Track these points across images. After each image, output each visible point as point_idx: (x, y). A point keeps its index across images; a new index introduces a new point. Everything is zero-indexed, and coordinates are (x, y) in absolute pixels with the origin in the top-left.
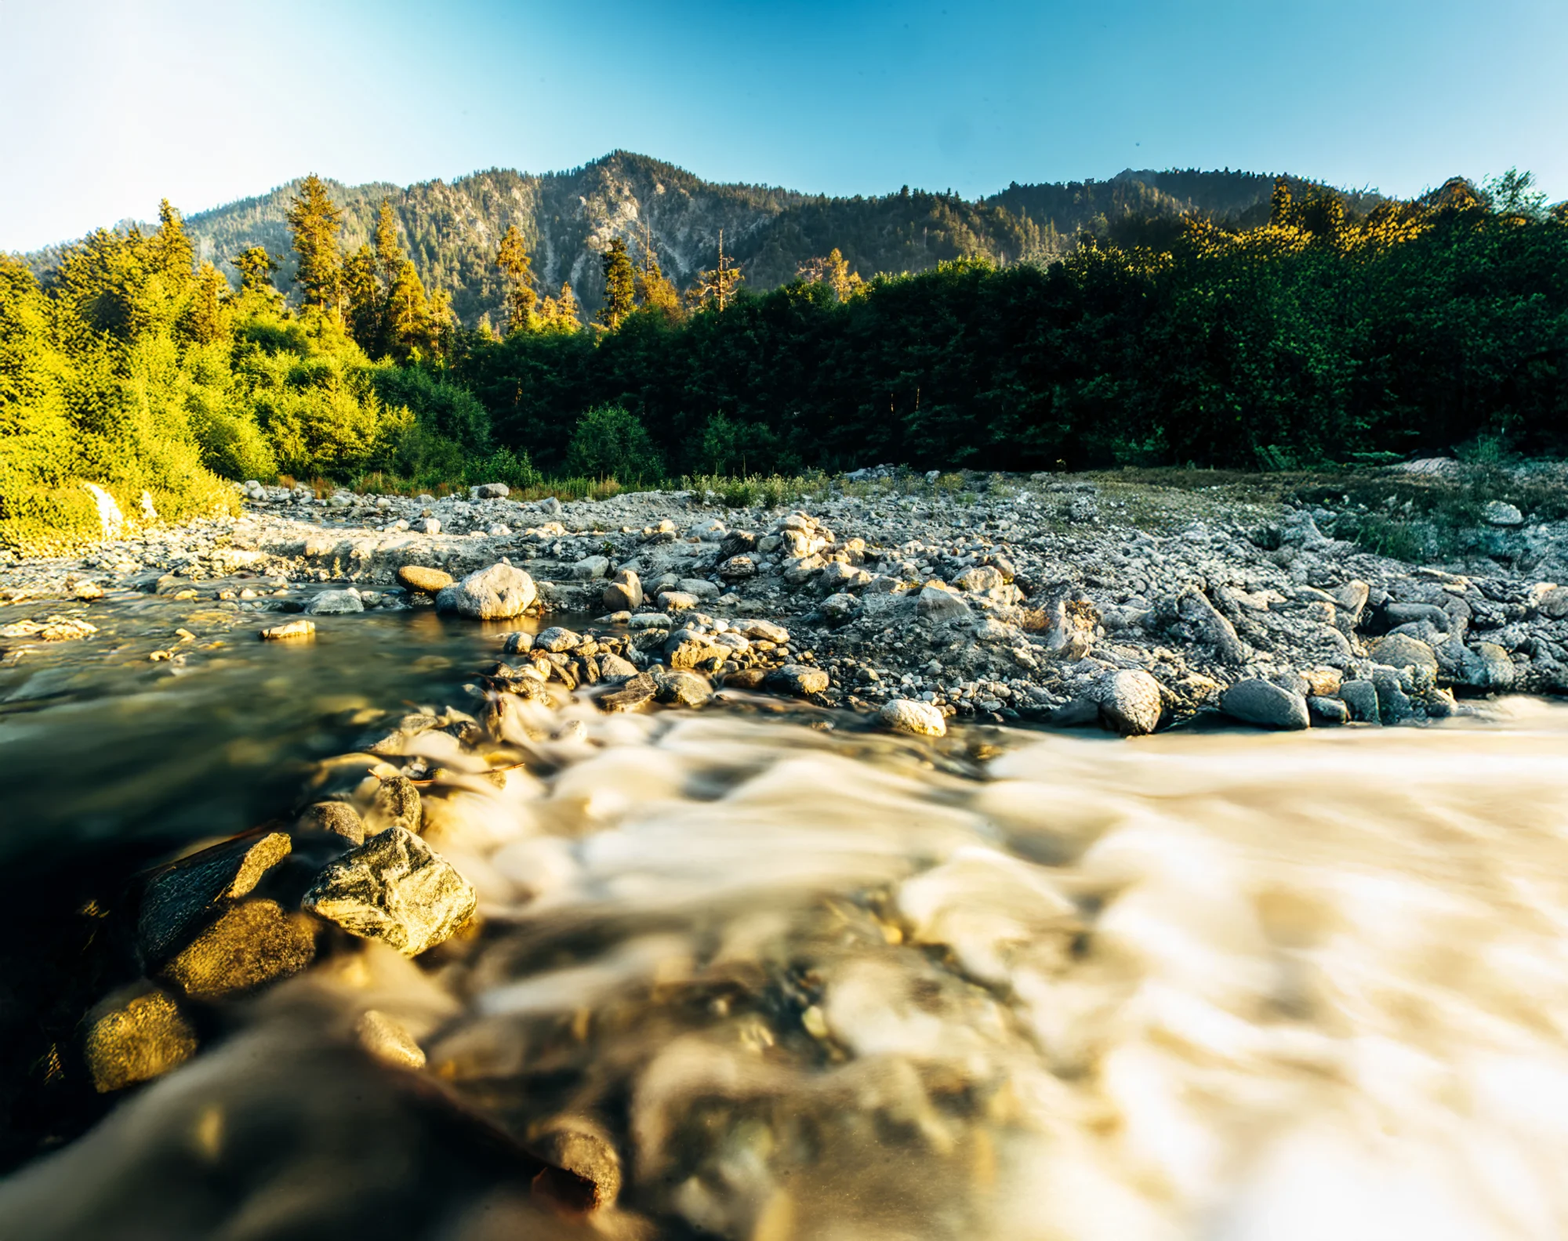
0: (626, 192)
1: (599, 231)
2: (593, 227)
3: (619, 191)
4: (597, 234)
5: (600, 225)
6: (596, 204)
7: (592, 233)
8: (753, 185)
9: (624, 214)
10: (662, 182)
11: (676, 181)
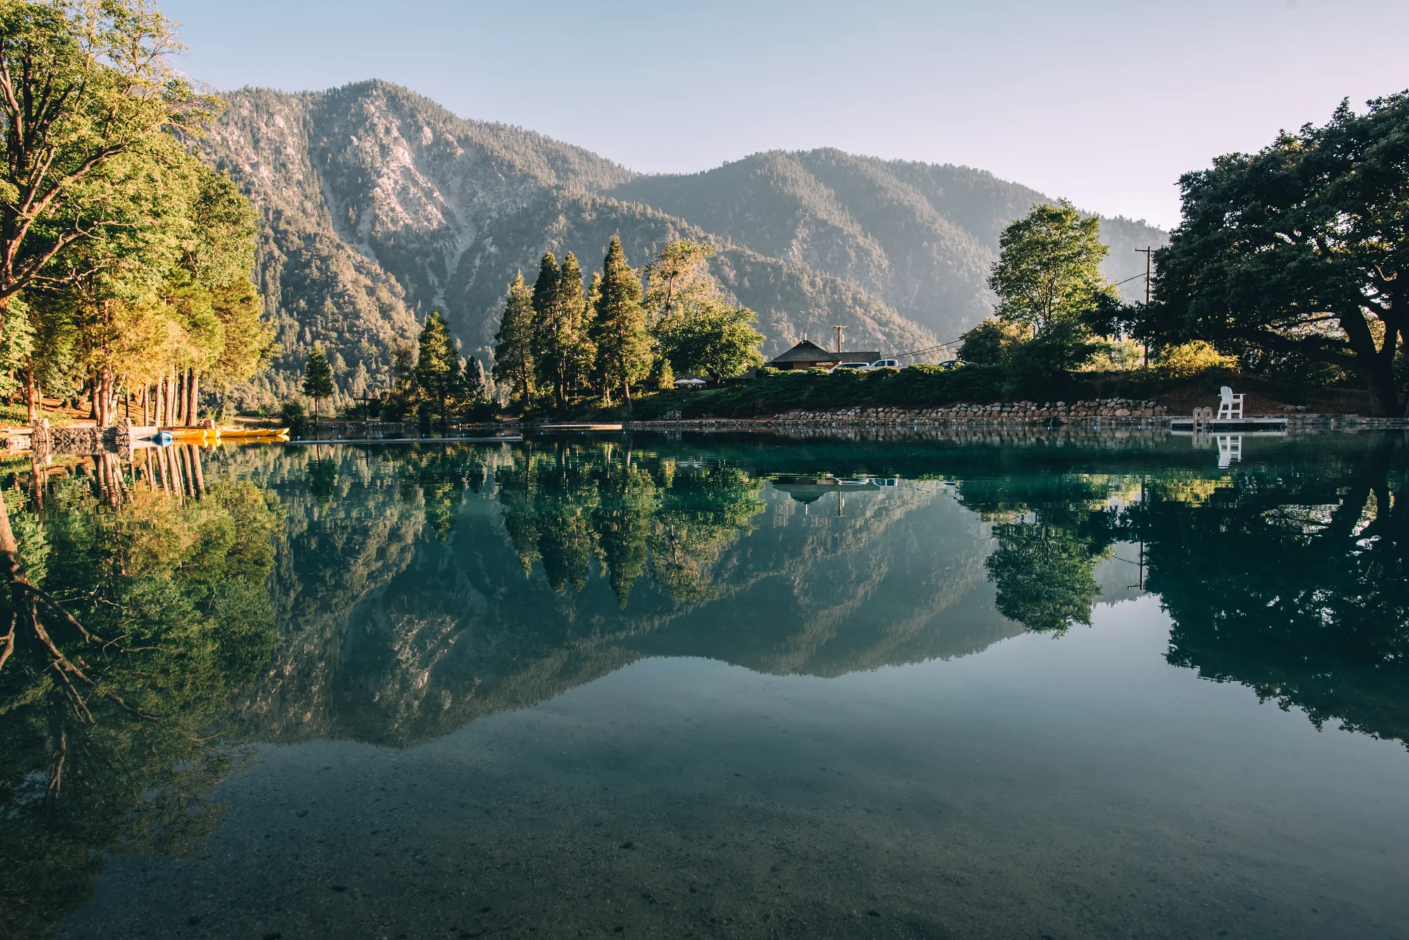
0: (395, 133)
1: (380, 181)
2: (374, 178)
3: (388, 131)
4: (379, 186)
5: (380, 176)
6: (368, 145)
7: (375, 185)
8: (509, 125)
9: (397, 159)
10: (428, 124)
11: (441, 125)
